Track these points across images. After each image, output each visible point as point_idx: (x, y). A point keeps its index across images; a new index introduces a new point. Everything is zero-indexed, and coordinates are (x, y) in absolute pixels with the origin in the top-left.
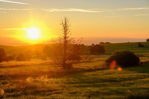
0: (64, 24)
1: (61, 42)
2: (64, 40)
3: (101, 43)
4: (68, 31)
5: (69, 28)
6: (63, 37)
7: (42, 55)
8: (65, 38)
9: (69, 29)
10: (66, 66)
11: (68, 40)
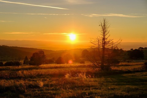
0: (103, 26)
1: (99, 43)
2: (103, 41)
3: (140, 48)
4: (107, 32)
5: (108, 29)
6: (102, 39)
7: (80, 59)
8: (104, 39)
9: (108, 31)
10: (104, 67)
11: (107, 41)
